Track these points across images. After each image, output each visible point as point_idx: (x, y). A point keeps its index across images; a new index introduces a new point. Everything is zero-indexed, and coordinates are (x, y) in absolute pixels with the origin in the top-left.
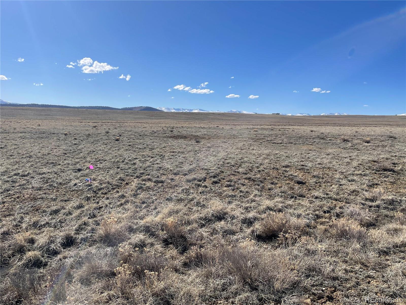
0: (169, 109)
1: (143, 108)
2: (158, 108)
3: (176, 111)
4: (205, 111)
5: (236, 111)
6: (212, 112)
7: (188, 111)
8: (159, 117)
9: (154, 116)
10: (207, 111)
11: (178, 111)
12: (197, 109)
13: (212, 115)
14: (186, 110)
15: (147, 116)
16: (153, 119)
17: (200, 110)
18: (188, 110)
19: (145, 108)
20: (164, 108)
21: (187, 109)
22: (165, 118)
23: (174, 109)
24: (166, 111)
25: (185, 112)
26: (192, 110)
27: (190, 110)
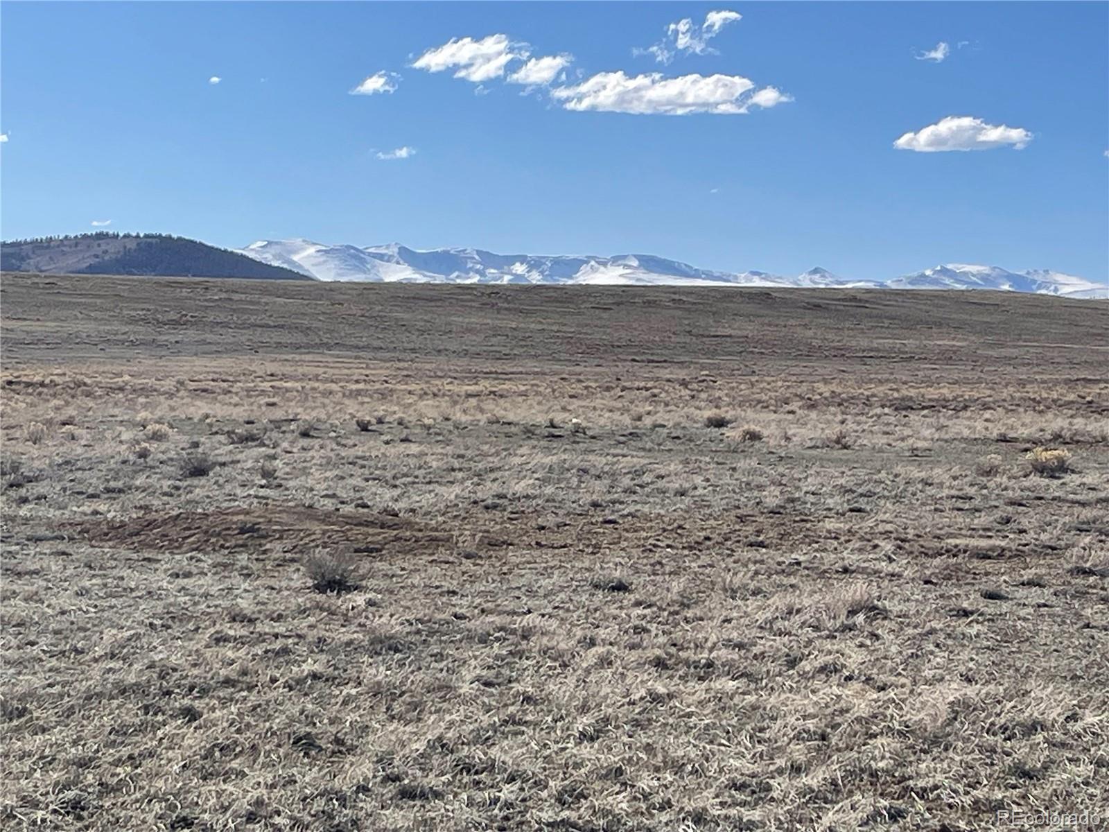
0: (354, 256)
1: (113, 249)
2: (254, 250)
3: (420, 279)
4: (696, 275)
5: (985, 278)
6: (757, 283)
7: (535, 278)
8: (244, 336)
9: (196, 323)
10: (710, 276)
11: (439, 279)
12: (616, 260)
13: (750, 308)
14: (519, 269)
15: (133, 321)
16: (177, 349)
17: (649, 263)
18: (534, 264)
19: (132, 245)
20: (312, 250)
21: (522, 259)
22: (299, 338)
23: (407, 256)
24: (326, 274)
25: (506, 280)
26: (575, 265)
27: (557, 262)
